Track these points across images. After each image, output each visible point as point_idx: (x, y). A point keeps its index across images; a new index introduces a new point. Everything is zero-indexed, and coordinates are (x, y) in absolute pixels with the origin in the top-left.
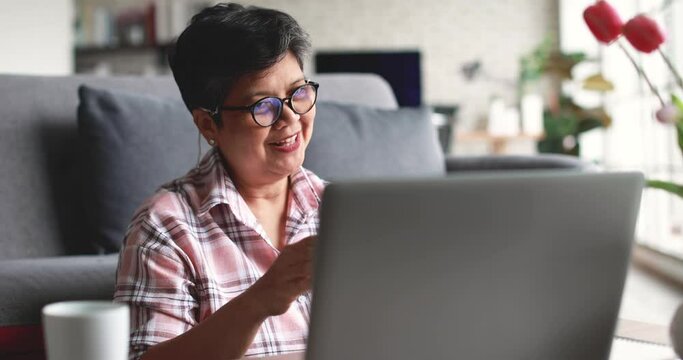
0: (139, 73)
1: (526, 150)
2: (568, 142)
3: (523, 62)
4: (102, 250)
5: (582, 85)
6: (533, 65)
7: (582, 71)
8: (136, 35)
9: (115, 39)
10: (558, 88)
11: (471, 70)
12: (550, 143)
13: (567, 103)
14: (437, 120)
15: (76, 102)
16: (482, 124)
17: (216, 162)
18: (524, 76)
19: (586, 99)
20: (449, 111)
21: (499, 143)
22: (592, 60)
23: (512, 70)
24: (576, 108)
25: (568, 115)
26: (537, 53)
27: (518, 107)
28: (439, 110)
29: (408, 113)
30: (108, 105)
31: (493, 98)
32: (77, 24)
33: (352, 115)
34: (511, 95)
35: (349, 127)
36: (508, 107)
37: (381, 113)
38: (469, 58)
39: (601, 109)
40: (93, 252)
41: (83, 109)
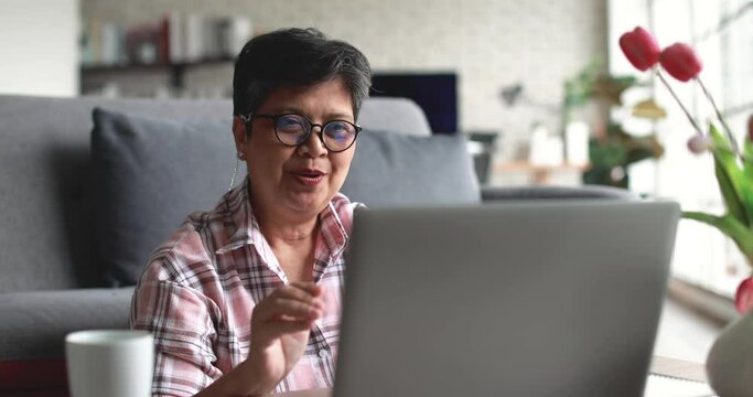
0: (152, 95)
1: (571, 181)
2: (617, 174)
3: (568, 86)
4: (117, 283)
5: (631, 111)
6: (579, 90)
7: (632, 97)
8: (148, 53)
9: (125, 58)
10: (606, 115)
11: (511, 95)
12: (597, 173)
13: (615, 131)
14: (474, 148)
15: (90, 125)
16: (523, 153)
17: (245, 198)
18: (568, 102)
19: (636, 127)
20: (487, 139)
21: (541, 173)
22: (643, 85)
23: (556, 95)
24: (625, 137)
25: (616, 143)
26: (583, 77)
27: (563, 135)
28: (476, 137)
29: (442, 139)
30: (124, 129)
31: (535, 125)
32: (84, 41)
33: (382, 142)
34: (554, 121)
35: (379, 155)
36: (550, 135)
37: (414, 140)
38: (510, 80)
39: (652, 138)
40: (106, 285)
41: (97, 132)
